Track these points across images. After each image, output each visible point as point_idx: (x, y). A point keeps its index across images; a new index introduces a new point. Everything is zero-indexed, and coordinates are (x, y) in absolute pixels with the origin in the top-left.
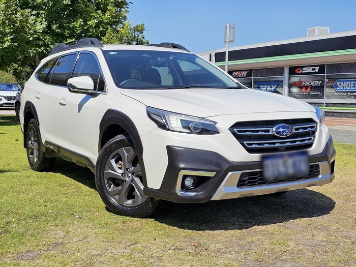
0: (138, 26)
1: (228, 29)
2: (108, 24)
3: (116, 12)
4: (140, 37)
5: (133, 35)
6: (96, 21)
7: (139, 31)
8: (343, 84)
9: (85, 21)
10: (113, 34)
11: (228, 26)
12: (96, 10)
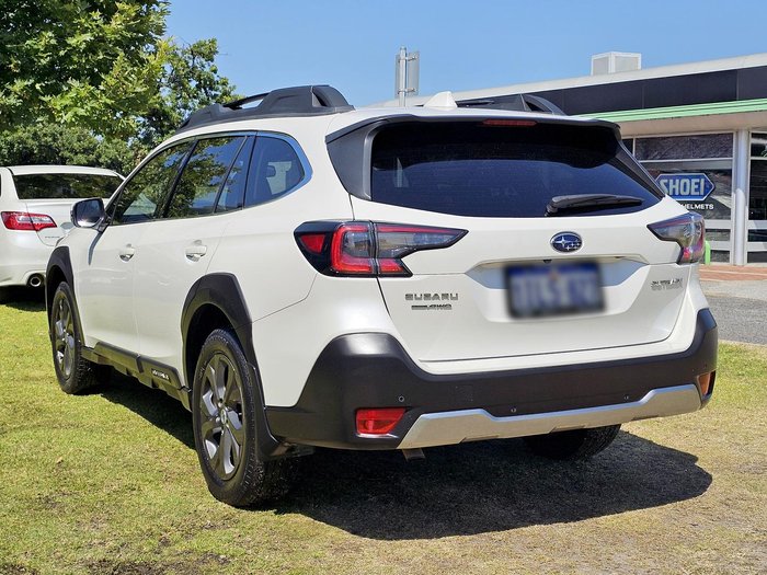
0: (201, 45)
1: (403, 63)
2: (118, 43)
3: (138, 15)
4: (207, 69)
5: (190, 64)
6: (88, 37)
7: (203, 56)
8: (674, 184)
9: (61, 38)
10: (130, 69)
11: (403, 56)
12: (89, 10)
